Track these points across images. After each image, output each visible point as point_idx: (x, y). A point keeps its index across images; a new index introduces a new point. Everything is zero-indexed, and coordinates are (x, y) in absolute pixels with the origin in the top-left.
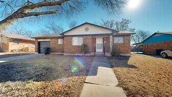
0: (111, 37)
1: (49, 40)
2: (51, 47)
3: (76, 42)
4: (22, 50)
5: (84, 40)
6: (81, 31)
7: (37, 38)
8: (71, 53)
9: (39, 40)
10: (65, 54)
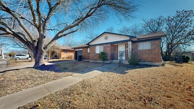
0: (130, 43)
1: (82, 49)
2: (83, 55)
3: (98, 50)
4: (68, 58)
5: (104, 48)
6: (102, 40)
7: (75, 48)
8: (94, 60)
9: (76, 50)
10: (90, 61)
